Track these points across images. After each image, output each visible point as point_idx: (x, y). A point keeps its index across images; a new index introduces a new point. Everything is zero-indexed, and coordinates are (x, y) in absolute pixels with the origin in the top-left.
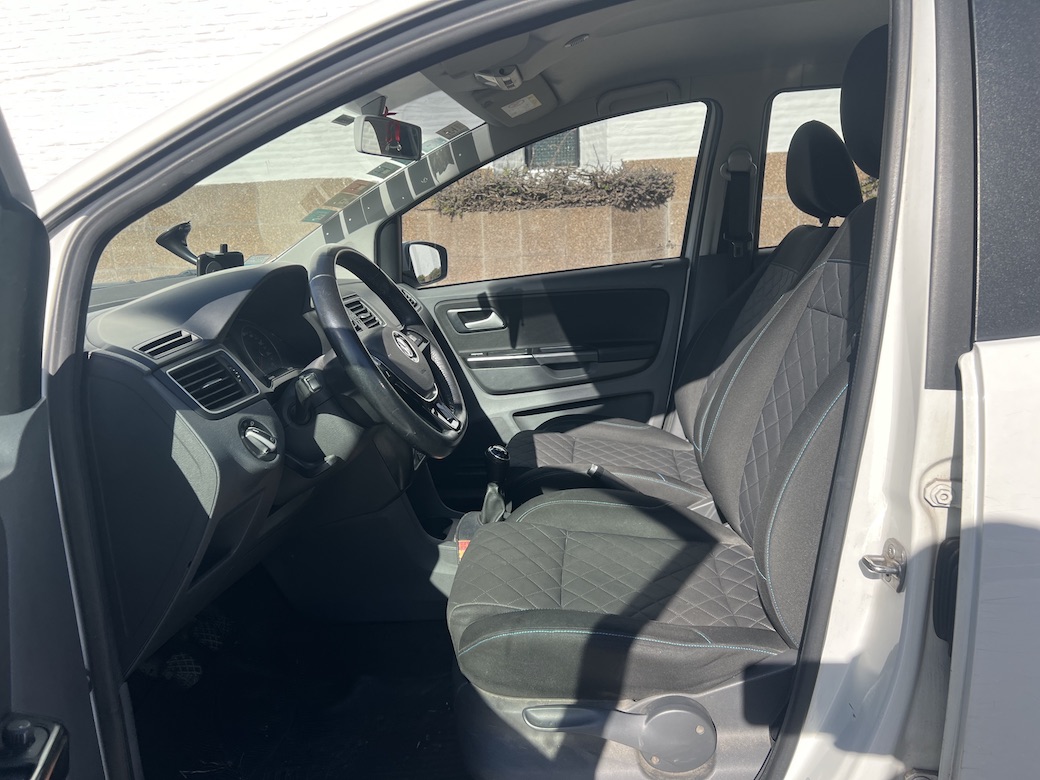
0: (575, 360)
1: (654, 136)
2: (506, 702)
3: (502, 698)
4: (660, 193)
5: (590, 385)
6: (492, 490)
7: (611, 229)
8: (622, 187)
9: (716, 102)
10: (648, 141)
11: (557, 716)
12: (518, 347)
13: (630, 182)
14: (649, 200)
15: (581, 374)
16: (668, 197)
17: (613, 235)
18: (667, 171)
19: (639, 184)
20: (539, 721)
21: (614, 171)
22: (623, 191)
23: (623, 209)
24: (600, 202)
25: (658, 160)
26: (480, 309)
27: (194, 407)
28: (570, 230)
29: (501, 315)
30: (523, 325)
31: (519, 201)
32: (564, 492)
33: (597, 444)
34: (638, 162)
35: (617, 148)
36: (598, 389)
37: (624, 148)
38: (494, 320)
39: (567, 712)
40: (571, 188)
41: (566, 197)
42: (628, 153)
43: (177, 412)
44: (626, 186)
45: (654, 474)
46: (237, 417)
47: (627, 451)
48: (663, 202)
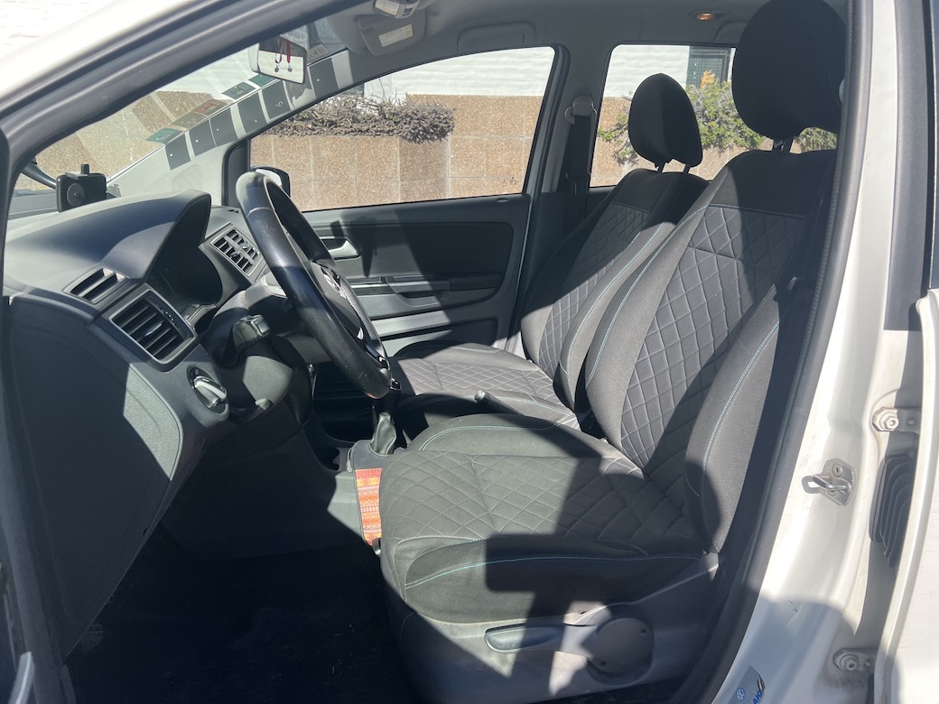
0: (429, 288)
1: (436, 73)
2: (460, 629)
3: (454, 624)
4: (442, 127)
5: (441, 312)
6: (384, 420)
7: (399, 159)
8: (408, 119)
9: (563, 47)
10: (429, 77)
11: (516, 637)
12: (371, 276)
13: (416, 114)
14: (432, 134)
15: (433, 302)
16: (449, 131)
17: (401, 165)
18: (448, 106)
19: (424, 118)
20: (501, 644)
21: (399, 104)
22: (410, 123)
23: (410, 140)
24: (388, 132)
25: (439, 96)
26: (333, 237)
27: (145, 358)
28: (360, 158)
29: (355, 244)
30: (376, 254)
31: (310, 126)
32: (461, 419)
33: (459, 368)
34: (421, 97)
35: (401, 82)
36: (448, 315)
37: (407, 82)
38: (347, 248)
39: (526, 633)
40: (359, 117)
41: (355, 126)
42: (411, 87)
43: (131, 365)
44: (412, 119)
45: (525, 396)
46: (183, 367)
47: (485, 373)
48: (444, 136)
